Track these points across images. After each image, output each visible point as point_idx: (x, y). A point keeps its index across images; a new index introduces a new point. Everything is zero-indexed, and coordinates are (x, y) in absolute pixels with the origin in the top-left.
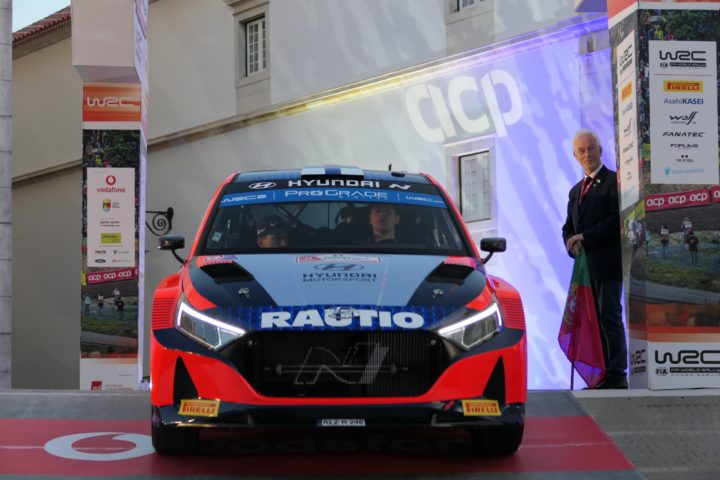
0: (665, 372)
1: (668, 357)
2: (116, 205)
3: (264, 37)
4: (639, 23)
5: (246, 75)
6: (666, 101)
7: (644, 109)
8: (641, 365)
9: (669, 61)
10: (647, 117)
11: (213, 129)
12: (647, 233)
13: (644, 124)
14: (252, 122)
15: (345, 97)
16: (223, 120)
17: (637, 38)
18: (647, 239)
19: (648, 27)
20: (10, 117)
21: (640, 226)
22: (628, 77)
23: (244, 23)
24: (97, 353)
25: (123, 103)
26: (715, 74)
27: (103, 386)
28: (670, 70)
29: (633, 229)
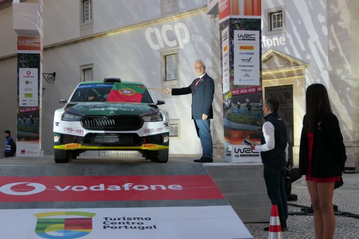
0: (238, 156)
1: (239, 151)
2: (31, 82)
3: (91, 7)
4: (230, 23)
5: (84, 22)
6: (240, 53)
7: (232, 56)
8: (229, 153)
9: (241, 38)
10: (233, 59)
12: (232, 103)
13: (232, 62)
16: (75, 39)
17: (229, 29)
18: (232, 106)
19: (234, 25)
22: (226, 43)
23: (83, 1)
25: (33, 43)
26: (259, 43)
27: (26, 152)
28: (242, 41)
29: (227, 101)
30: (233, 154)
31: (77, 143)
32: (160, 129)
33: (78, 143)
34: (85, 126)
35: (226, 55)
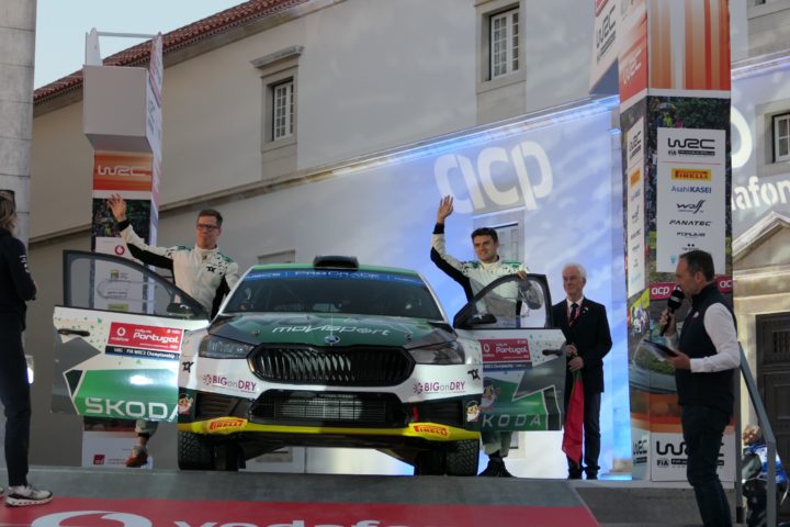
0: (666, 463)
1: (670, 448)
2: (124, 276)
3: (292, 101)
4: (648, 110)
5: (273, 140)
6: (674, 189)
7: (651, 196)
8: (642, 455)
9: (677, 148)
10: (654, 205)
11: (237, 194)
12: (651, 322)
13: (651, 213)
14: (277, 188)
15: (372, 165)
16: (247, 185)
17: (646, 124)
18: (652, 328)
19: (657, 114)
20: (29, 177)
21: (644, 314)
22: (637, 163)
23: (272, 87)
24: (101, 426)
25: (135, 172)
26: (724, 164)
27: (106, 459)
28: (678, 157)
29: (639, 318)
30: (653, 457)
31: (238, 416)
32: (457, 385)
33: (241, 416)
34: (260, 373)
35: (637, 194)
